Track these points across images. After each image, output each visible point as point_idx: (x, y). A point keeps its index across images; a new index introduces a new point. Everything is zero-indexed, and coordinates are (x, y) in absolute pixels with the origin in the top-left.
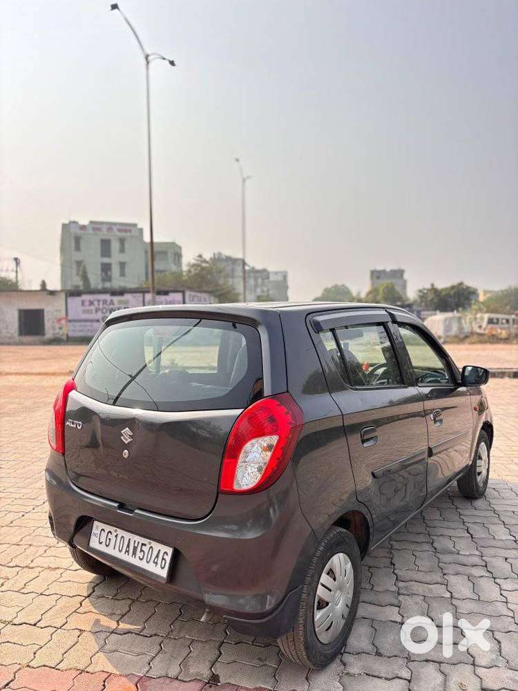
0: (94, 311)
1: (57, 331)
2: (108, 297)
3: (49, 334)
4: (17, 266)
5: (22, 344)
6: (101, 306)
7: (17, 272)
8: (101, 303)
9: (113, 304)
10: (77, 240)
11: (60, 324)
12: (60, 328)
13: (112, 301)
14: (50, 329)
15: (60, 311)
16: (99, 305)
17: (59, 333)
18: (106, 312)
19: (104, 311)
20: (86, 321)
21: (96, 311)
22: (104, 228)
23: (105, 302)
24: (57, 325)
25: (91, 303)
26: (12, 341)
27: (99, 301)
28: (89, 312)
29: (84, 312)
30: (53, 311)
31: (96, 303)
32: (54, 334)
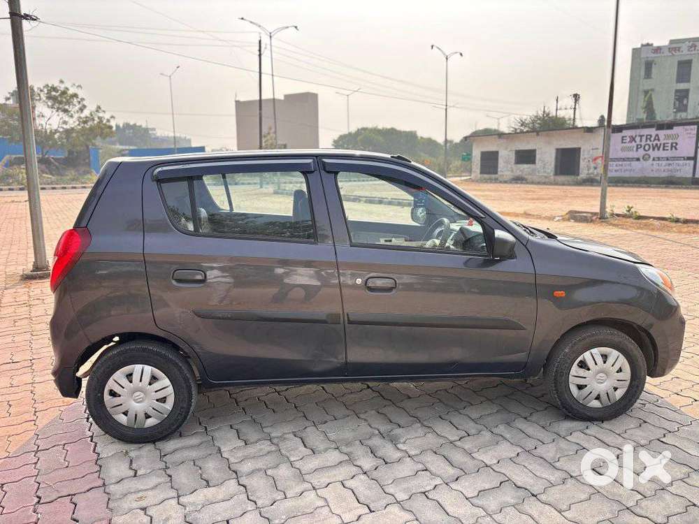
0: (635, 149)
1: (591, 171)
2: (653, 132)
3: (583, 174)
4: (575, 102)
5: (556, 184)
6: (643, 143)
7: (575, 109)
8: (644, 138)
9: (659, 140)
10: (649, 66)
11: (595, 163)
12: (595, 168)
13: (657, 135)
14: (584, 168)
15: (597, 149)
16: (641, 141)
17: (592, 173)
18: (649, 149)
19: (647, 147)
20: (624, 160)
21: (637, 148)
22: (684, 47)
23: (649, 137)
24: (592, 165)
25: (633, 139)
26: (547, 180)
27: (641, 136)
28: (630, 149)
29: (623, 149)
30: (590, 149)
31: (638, 139)
32: (588, 174)
